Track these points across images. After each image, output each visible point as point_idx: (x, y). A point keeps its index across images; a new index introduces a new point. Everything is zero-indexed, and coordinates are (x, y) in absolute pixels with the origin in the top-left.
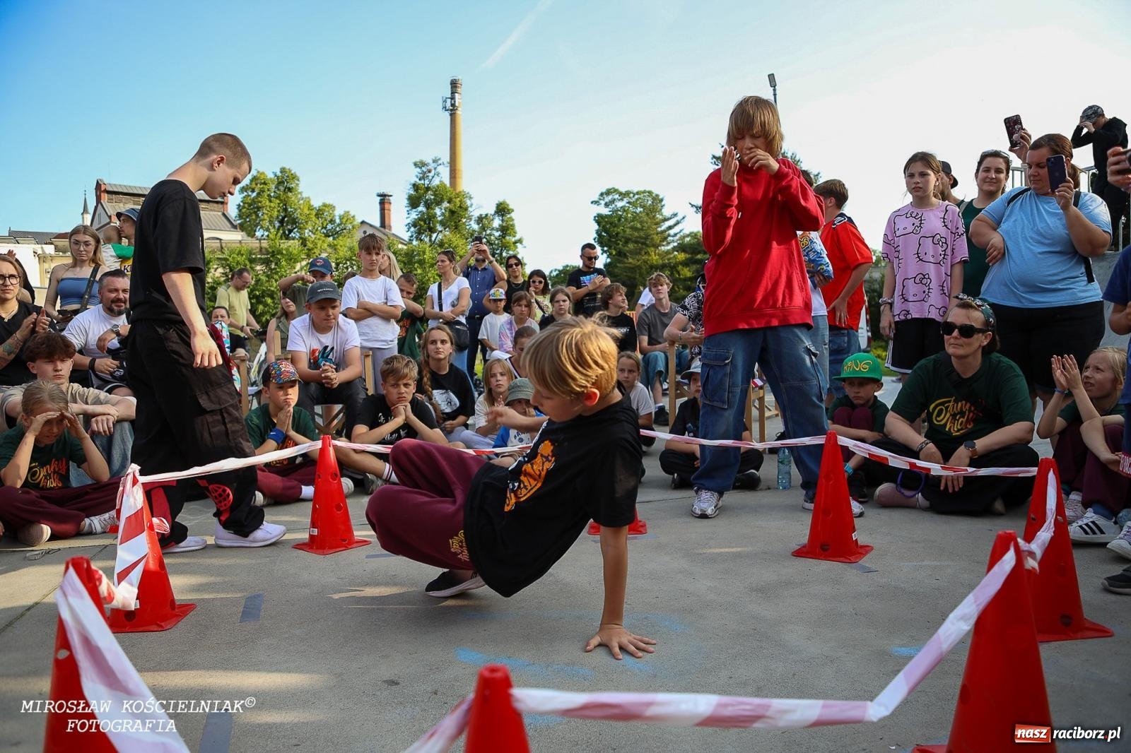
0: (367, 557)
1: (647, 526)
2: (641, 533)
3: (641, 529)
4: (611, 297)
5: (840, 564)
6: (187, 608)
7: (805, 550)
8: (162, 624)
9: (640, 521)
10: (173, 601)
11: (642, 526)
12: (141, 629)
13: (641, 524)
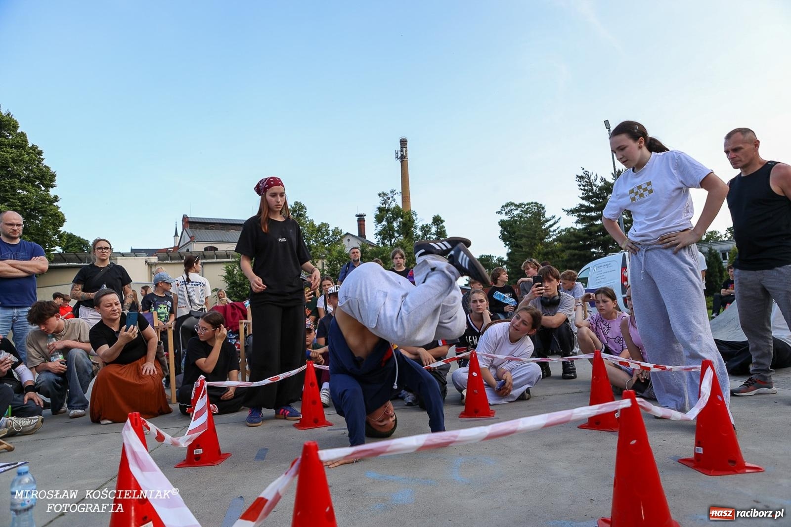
0: (329, 430)
1: (496, 413)
2: (490, 416)
3: (491, 415)
4: (499, 275)
5: (606, 432)
6: (227, 455)
7: (587, 425)
8: (215, 462)
9: (492, 410)
10: (219, 450)
11: (492, 413)
12: (202, 465)
13: (491, 412)
